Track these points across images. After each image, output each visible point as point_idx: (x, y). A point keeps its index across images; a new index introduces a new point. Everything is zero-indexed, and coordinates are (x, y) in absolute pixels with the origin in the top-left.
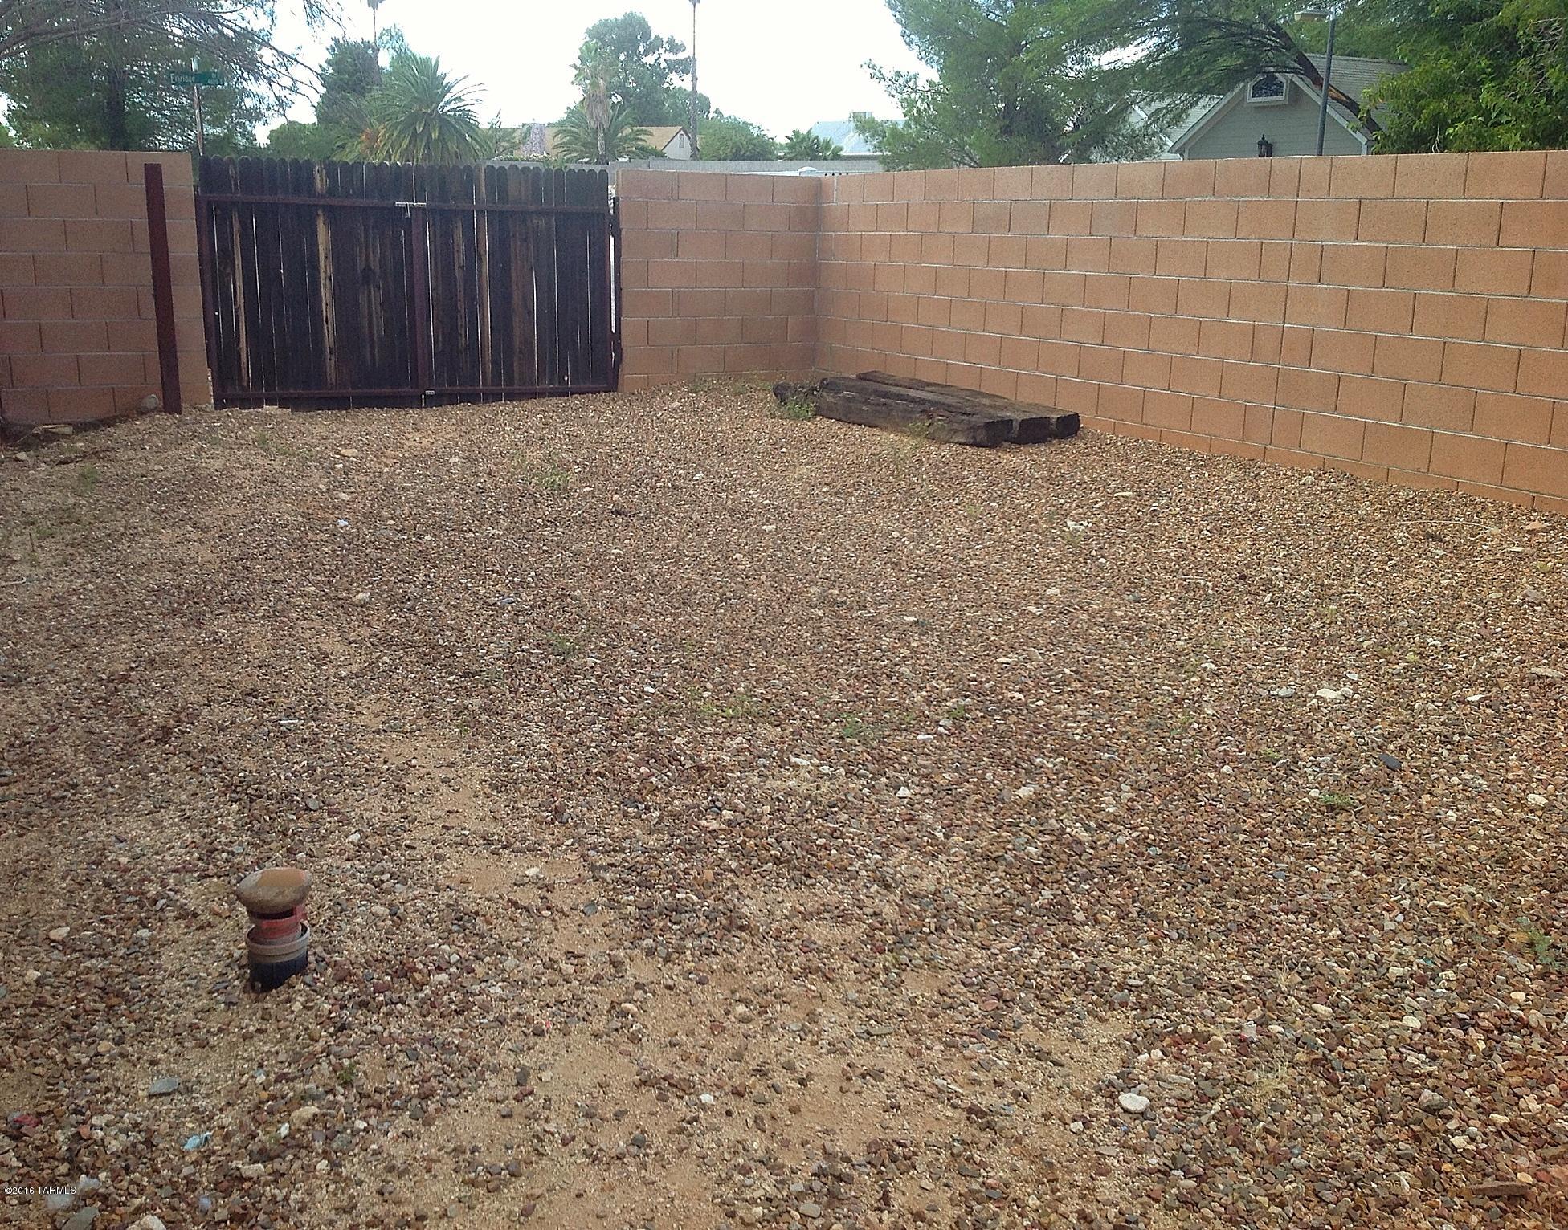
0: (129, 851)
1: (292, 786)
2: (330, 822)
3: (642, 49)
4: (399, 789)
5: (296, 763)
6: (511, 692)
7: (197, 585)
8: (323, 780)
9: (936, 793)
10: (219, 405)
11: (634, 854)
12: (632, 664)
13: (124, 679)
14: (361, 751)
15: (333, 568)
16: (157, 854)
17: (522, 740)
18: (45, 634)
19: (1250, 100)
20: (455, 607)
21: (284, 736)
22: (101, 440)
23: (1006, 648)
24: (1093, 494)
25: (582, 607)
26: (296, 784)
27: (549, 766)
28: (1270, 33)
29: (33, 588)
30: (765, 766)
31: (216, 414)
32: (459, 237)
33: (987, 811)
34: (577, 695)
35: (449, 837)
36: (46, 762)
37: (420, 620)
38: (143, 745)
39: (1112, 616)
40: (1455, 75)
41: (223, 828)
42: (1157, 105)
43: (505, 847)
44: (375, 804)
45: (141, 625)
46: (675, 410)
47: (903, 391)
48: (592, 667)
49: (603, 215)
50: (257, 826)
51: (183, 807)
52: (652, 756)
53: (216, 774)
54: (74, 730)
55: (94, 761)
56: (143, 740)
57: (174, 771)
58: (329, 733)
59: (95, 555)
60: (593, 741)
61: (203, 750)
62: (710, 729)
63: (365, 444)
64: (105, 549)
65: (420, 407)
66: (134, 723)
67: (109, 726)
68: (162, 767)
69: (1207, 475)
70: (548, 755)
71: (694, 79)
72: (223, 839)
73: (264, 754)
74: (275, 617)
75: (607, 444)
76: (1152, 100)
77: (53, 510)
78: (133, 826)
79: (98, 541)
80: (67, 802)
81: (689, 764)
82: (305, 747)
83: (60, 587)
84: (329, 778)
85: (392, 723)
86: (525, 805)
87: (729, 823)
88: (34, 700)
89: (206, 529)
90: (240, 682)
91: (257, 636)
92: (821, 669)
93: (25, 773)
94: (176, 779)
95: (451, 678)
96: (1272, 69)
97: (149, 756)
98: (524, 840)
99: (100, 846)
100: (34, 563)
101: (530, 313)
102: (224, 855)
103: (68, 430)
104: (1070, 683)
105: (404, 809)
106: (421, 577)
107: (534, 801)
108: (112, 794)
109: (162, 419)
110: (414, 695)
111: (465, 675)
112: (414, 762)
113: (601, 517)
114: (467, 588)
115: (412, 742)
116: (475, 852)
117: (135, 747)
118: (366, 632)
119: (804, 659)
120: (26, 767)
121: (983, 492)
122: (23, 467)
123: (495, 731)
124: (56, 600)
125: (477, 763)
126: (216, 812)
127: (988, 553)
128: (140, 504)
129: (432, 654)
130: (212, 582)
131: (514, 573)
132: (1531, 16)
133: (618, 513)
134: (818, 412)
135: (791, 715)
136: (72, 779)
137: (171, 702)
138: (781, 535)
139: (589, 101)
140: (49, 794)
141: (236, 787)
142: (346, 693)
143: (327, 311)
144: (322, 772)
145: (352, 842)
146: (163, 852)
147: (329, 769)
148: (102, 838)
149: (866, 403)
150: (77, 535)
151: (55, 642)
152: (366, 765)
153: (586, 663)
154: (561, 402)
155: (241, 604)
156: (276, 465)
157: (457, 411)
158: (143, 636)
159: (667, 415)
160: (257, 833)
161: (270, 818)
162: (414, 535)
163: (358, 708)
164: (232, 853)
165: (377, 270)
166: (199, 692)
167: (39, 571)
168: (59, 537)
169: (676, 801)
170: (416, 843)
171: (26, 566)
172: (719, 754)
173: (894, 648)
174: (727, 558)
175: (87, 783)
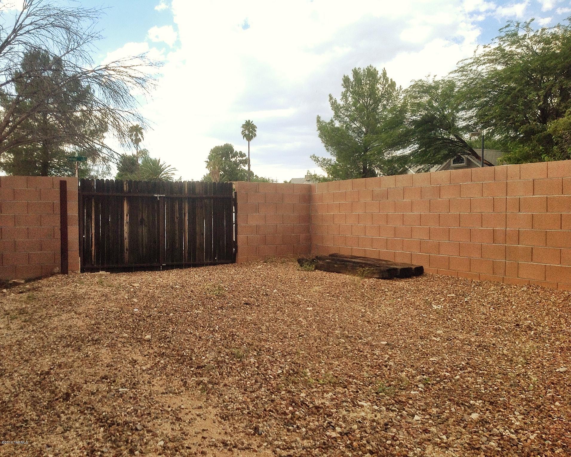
0: (53, 451)
1: (128, 419)
2: (148, 436)
3: (230, 156)
4: (179, 419)
5: (128, 408)
6: (220, 375)
7: (77, 335)
8: (142, 416)
9: (432, 418)
10: (83, 271)
11: (299, 450)
12: (271, 362)
13: (48, 373)
14: (157, 402)
15: (134, 327)
16: (66, 452)
17: (230, 396)
18: (13, 356)
19: (452, 165)
20: (188, 340)
21: (121, 396)
22: (36, 285)
23: (431, 354)
24: (438, 296)
25: (242, 339)
26: (130, 418)
27: (246, 408)
28: (459, 142)
29: (8, 338)
30: (347, 406)
31: (81, 274)
32: (177, 207)
33: (460, 426)
34: (250, 375)
35: (206, 443)
36: (13, 410)
37: (174, 346)
38: (57, 402)
39: (470, 341)
40: (531, 152)
41: (98, 440)
42: (419, 167)
43: (234, 447)
44: (167, 426)
45: (55, 351)
46: (259, 269)
47: (349, 260)
48: (254, 363)
49: (230, 198)
50: (113, 438)
51: (78, 430)
52: (293, 402)
53: (92, 414)
54: (26, 396)
55: (35, 409)
56: (57, 399)
57: (72, 413)
58: (142, 394)
59: (34, 325)
60: (263, 395)
61: (85, 403)
62: (315, 390)
63: (141, 282)
64: (38, 322)
65: (160, 270)
66: (53, 392)
67: (41, 394)
68: (66, 412)
69: (481, 288)
70: (244, 402)
71: (249, 166)
72: (98, 445)
73: (113, 404)
74: (112, 346)
75: (235, 281)
76: (417, 165)
77: (16, 309)
78: (54, 439)
79: (36, 319)
80: (23, 429)
81: (311, 406)
82: (131, 401)
83: (20, 337)
84: (144, 415)
85: (170, 389)
86: (239, 426)
87: (340, 433)
88: (8, 383)
89: (80, 314)
90: (99, 373)
91: (105, 354)
92: (354, 363)
93: (3, 415)
94: (73, 417)
95: (192, 369)
96: (459, 154)
97: (60, 407)
98: (243, 443)
99: (38, 449)
100: (9, 328)
101: (203, 234)
102: (99, 453)
103: (23, 282)
104: (466, 368)
105: (181, 429)
106: (171, 329)
107: (242, 424)
108: (44, 424)
109: (60, 276)
110: (177, 377)
111: (198, 367)
112: (182, 407)
113: (240, 306)
114: (191, 333)
115: (179, 397)
116: (220, 450)
117: (53, 403)
118: (151, 351)
119: (344, 359)
120: (4, 413)
121: (393, 295)
122: (5, 295)
123: (217, 392)
124: (18, 343)
125: (212, 407)
126: (93, 432)
127: (405, 317)
128: (53, 306)
129: (182, 360)
130: (84, 333)
131: (210, 326)
132: (560, 130)
133: (247, 304)
134: (317, 268)
135: (350, 383)
136: (25, 418)
137: (69, 382)
138: (316, 311)
139: (212, 173)
140: (15, 425)
141: (102, 420)
142: (147, 377)
143: (126, 235)
144: (141, 412)
145: (160, 446)
146: (69, 452)
147: (144, 411)
148: (40, 445)
149: (336, 264)
150: (27, 318)
151: (17, 359)
152: (161, 409)
153: (250, 362)
154: (215, 267)
155: (96, 342)
156: (107, 290)
157: (175, 271)
158: (56, 355)
159: (256, 271)
160: (114, 442)
161: (119, 434)
162: (166, 313)
163: (153, 383)
164: (103, 452)
165: (146, 219)
166: (81, 378)
167: (10, 331)
168: (19, 319)
169: (310, 423)
170: (191, 446)
171: (6, 330)
172: (323, 401)
173: (382, 355)
174: (296, 320)
175: (32, 420)
